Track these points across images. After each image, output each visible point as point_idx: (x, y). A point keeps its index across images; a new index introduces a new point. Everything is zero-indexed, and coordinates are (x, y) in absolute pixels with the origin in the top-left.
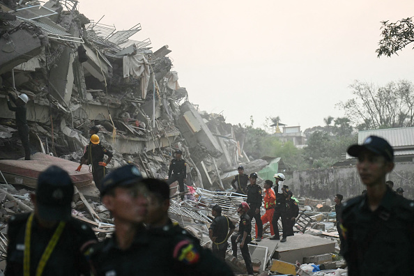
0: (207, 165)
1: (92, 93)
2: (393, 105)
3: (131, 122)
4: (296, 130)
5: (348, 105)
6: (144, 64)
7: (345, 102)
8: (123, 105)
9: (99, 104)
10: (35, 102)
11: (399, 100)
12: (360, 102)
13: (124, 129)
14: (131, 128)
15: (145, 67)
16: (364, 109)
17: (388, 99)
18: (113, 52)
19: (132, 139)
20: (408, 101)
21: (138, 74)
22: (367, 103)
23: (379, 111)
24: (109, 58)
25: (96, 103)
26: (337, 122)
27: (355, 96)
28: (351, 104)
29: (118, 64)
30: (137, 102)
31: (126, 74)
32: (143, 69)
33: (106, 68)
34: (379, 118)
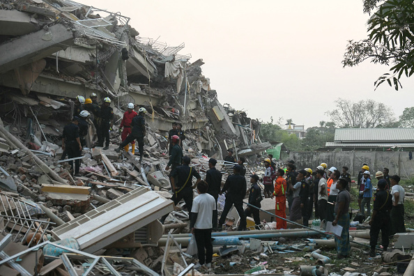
0: (228, 144)
1: (141, 86)
2: (362, 115)
3: (169, 109)
4: (302, 128)
5: (333, 113)
6: (180, 68)
7: (331, 111)
8: (164, 97)
9: (145, 94)
10: (86, 86)
11: (366, 112)
12: (341, 112)
13: (164, 113)
14: (168, 113)
15: (181, 71)
16: (343, 117)
17: (359, 112)
18: (160, 59)
19: (169, 121)
20: (372, 113)
21: (175, 75)
22: (345, 113)
23: (353, 118)
24: (155, 63)
25: (142, 93)
26: (327, 125)
27: (338, 108)
28: (334, 113)
29: (161, 67)
30: (175, 95)
31: (167, 74)
32: (179, 72)
33: (153, 69)
34: (352, 123)
